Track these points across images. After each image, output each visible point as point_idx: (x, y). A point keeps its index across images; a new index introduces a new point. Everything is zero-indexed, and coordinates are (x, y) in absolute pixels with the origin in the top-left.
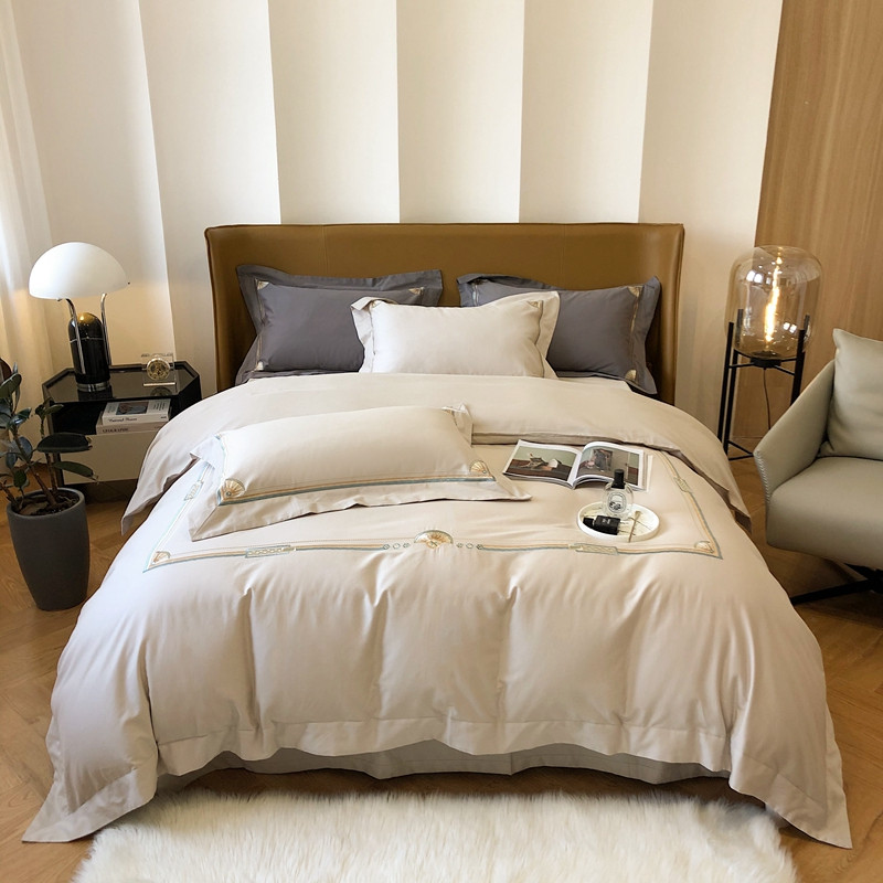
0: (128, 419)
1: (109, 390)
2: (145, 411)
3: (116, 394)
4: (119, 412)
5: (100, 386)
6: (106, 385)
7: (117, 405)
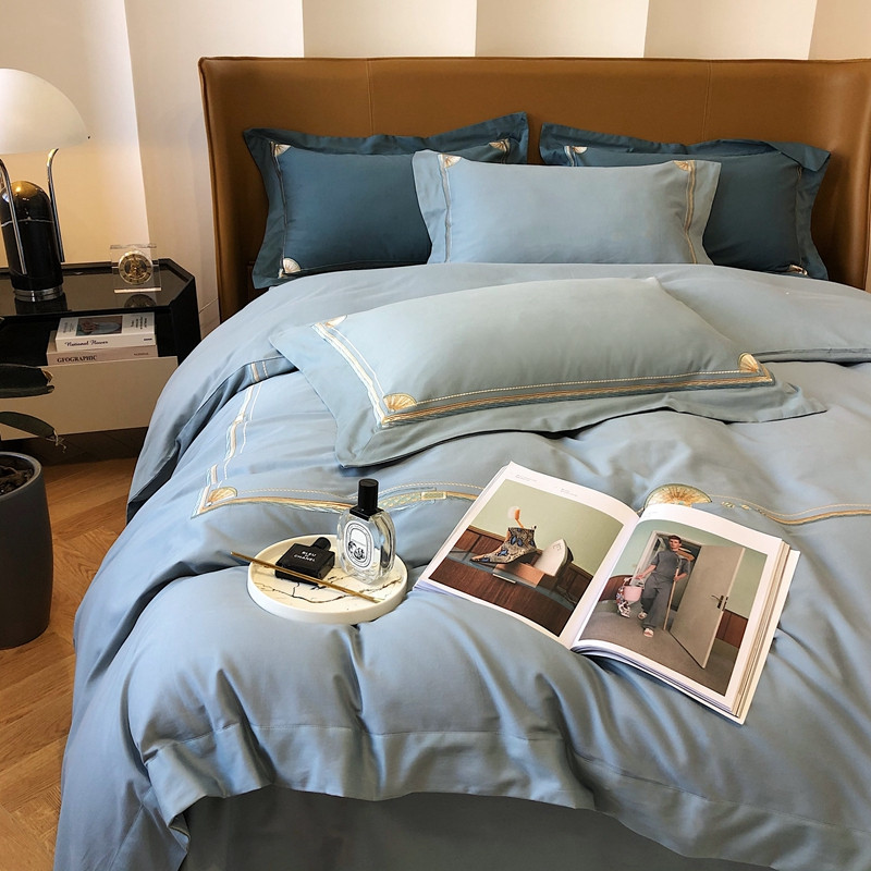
0: (94, 342)
1: (61, 299)
2: (119, 330)
3: (72, 306)
4: (80, 331)
5: (49, 293)
6: (57, 292)
7: (75, 321)
